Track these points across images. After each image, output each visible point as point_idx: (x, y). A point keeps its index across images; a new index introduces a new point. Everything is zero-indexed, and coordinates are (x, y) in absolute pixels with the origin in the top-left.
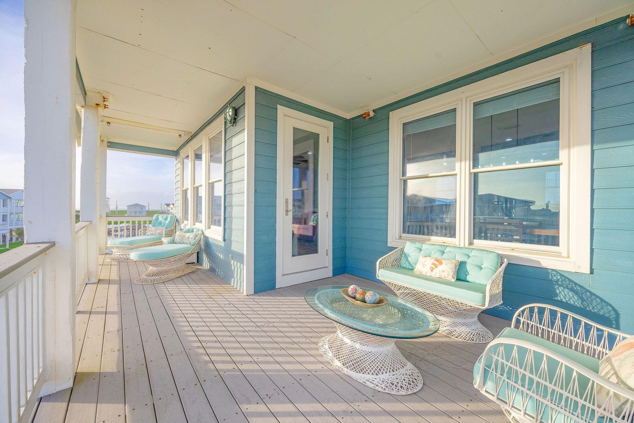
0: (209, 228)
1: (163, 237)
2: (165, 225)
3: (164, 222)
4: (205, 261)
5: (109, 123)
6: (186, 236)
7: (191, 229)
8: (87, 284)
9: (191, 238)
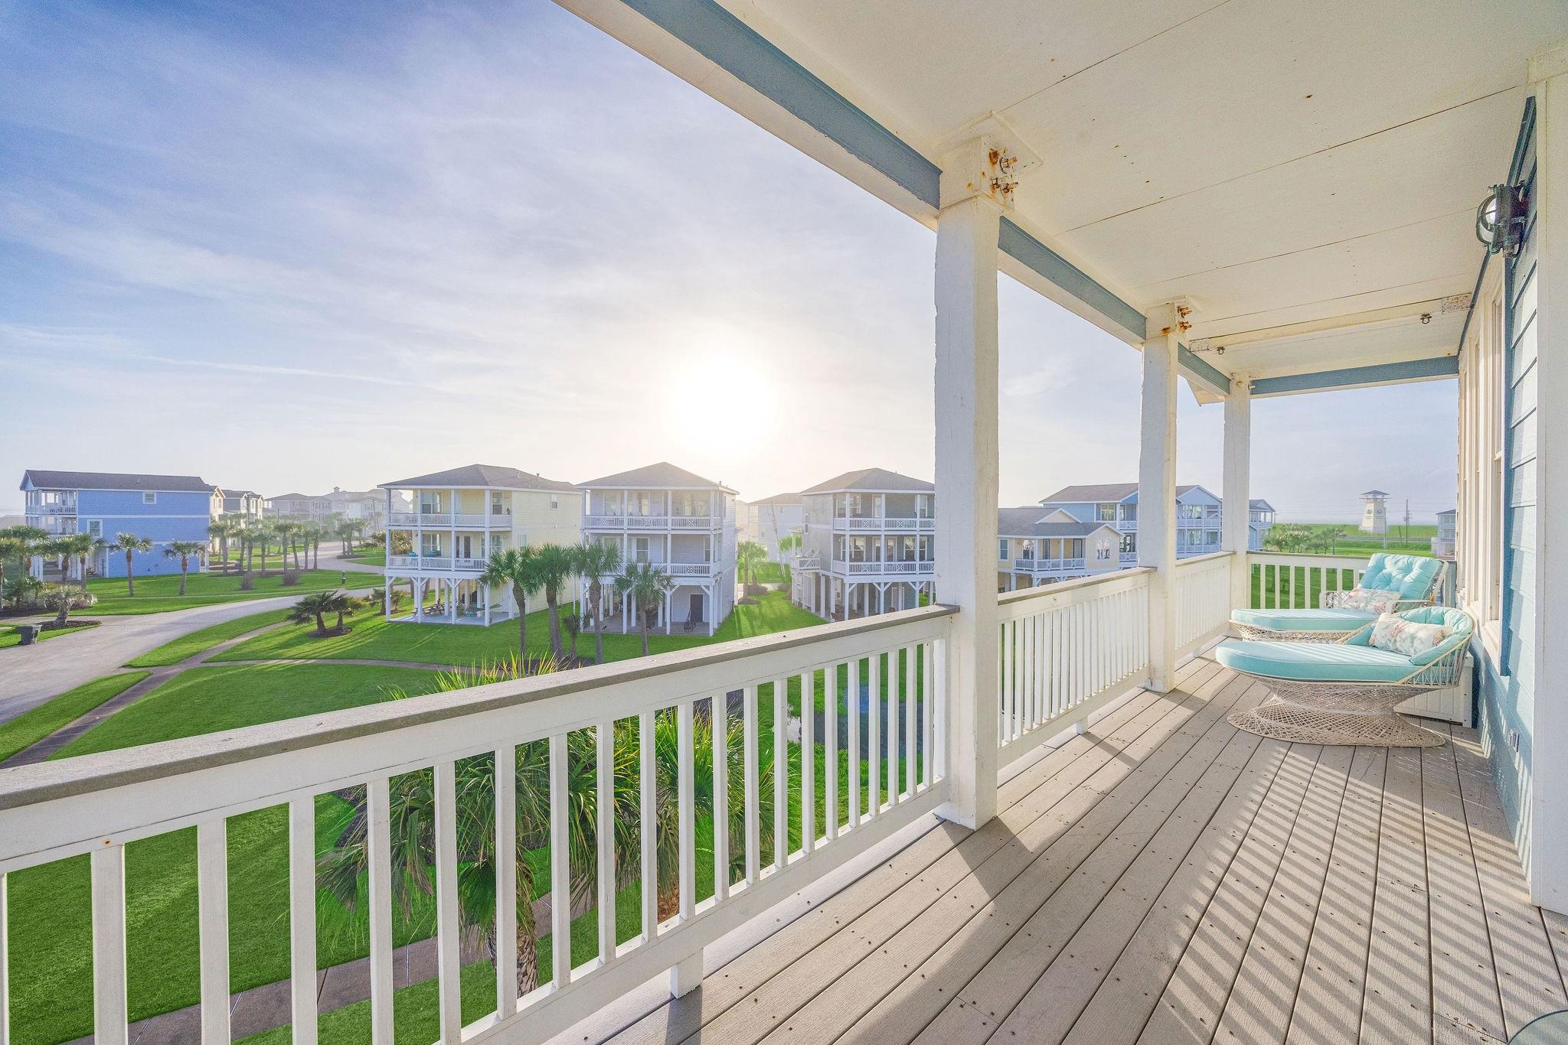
2: (1402, 588)
5: (1223, 349)
6: (1406, 630)
7: (1437, 612)
8: (1147, 690)
9: (1420, 639)
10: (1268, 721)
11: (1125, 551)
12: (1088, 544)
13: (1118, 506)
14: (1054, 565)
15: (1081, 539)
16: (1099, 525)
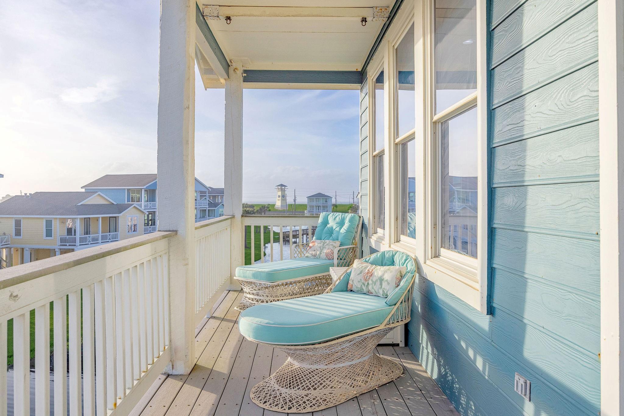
0: (436, 255)
1: (333, 265)
2: (340, 238)
3: (337, 229)
4: (425, 351)
5: (229, 20)
6: (376, 274)
7: (389, 255)
8: (168, 376)
9: (387, 281)
10: (288, 391)
11: (148, 225)
12: (121, 222)
13: (143, 191)
14: (94, 239)
15: (115, 217)
16: (129, 206)
